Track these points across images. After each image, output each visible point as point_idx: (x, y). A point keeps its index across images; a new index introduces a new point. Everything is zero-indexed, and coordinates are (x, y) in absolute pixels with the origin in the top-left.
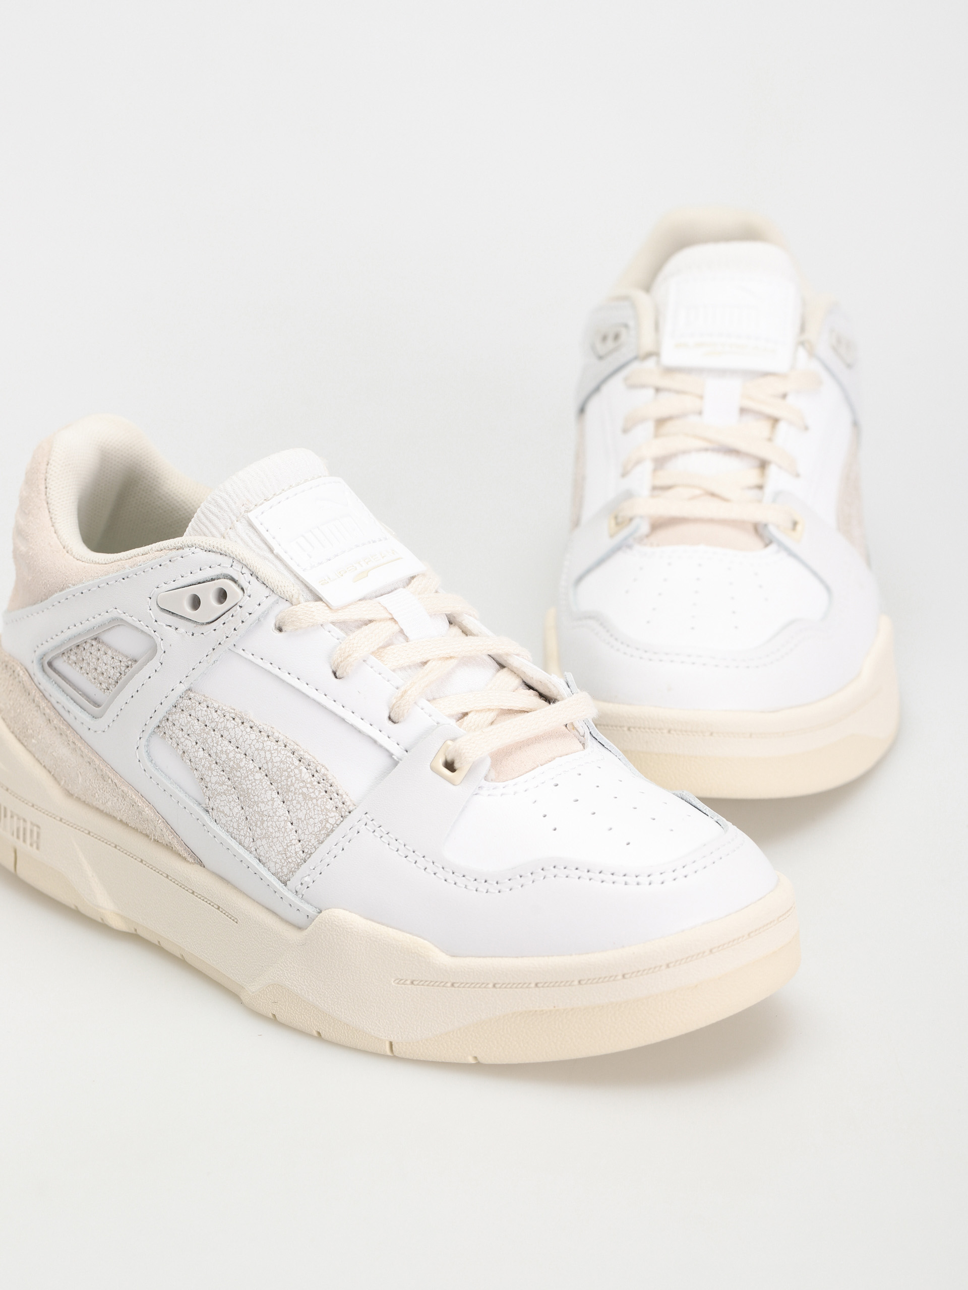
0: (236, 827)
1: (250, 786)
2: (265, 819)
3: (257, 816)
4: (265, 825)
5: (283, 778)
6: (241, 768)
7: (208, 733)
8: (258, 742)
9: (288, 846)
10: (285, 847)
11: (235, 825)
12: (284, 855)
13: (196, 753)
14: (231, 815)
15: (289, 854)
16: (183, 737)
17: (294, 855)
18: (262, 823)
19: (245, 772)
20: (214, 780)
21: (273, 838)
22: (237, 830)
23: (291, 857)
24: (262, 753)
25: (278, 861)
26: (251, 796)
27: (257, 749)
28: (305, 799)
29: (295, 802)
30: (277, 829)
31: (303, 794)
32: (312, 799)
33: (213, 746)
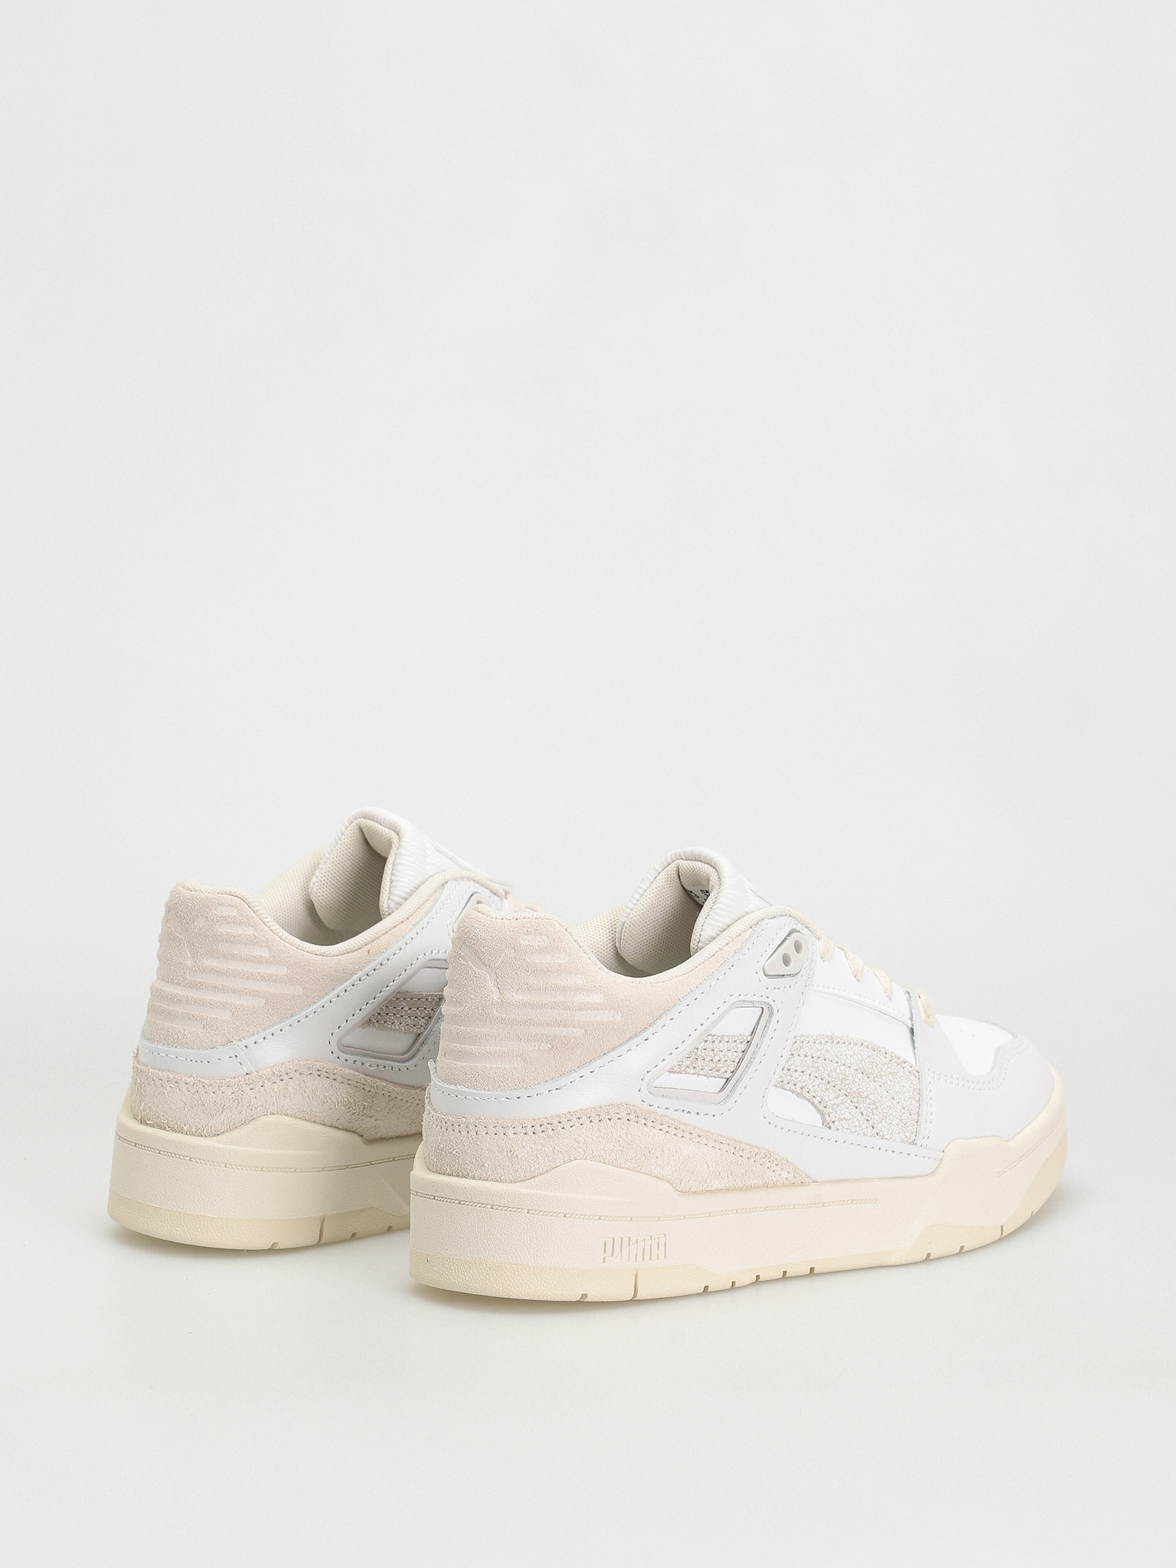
0: (858, 1125)
1: (858, 1087)
2: (877, 1105)
3: (872, 1107)
4: (879, 1110)
5: (875, 1068)
6: (847, 1076)
7: (818, 1062)
8: (849, 1050)
9: (901, 1116)
10: (900, 1118)
11: (857, 1124)
12: (902, 1124)
13: (814, 1083)
14: (852, 1117)
15: (904, 1121)
16: (800, 1076)
17: (908, 1120)
18: (877, 1108)
19: (851, 1077)
20: (831, 1097)
21: (889, 1116)
22: (859, 1127)
23: (907, 1122)
24: (855, 1057)
25: (900, 1130)
26: (862, 1094)
27: (851, 1056)
28: (893, 1076)
29: (888, 1082)
30: (888, 1108)
31: (890, 1073)
32: (896, 1073)
33: (825, 1070)
